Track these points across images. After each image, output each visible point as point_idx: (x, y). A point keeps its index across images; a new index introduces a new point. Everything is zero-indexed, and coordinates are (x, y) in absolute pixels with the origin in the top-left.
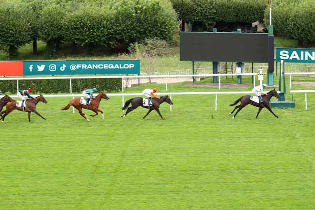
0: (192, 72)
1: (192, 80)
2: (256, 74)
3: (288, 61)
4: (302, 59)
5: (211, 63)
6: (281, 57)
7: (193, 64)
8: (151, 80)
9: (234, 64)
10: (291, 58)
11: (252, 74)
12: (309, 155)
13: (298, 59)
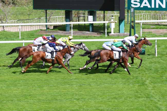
0: (45, 20)
1: (45, 28)
2: (107, 22)
3: (139, 9)
4: (153, 6)
5: (63, 12)
6: (132, 5)
7: (46, 13)
8: (5, 28)
9: (86, 12)
10: (142, 6)
11: (103, 22)
12: (159, 101)
13: (149, 7)
